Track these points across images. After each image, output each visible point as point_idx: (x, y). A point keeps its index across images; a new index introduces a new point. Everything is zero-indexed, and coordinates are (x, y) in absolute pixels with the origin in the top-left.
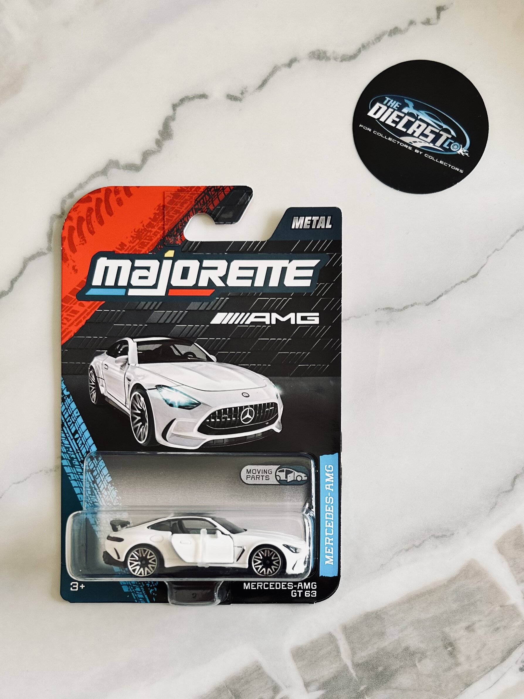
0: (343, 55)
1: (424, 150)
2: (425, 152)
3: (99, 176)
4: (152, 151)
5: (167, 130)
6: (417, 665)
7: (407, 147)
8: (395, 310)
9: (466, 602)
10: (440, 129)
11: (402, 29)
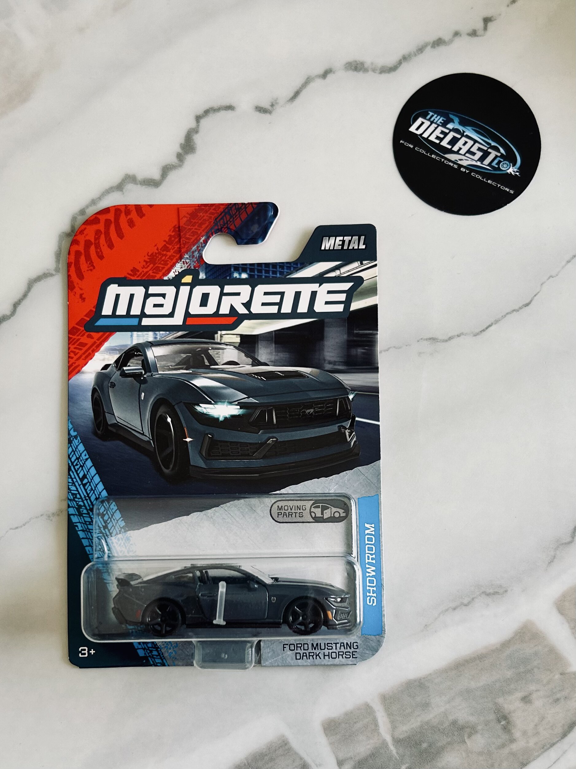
0: (382, 67)
1: (471, 168)
2: (472, 171)
3: (114, 191)
4: (173, 165)
5: (190, 144)
6: (466, 741)
7: (452, 164)
8: (439, 341)
9: (522, 670)
10: (488, 146)
11: (447, 42)
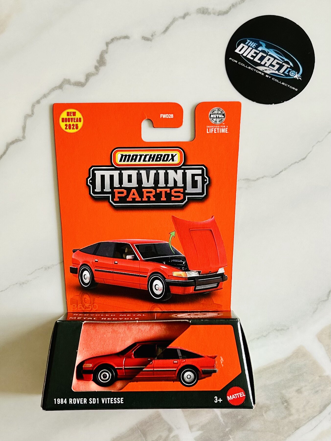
0: (220, 11)
1: (272, 75)
2: (272, 77)
3: (57, 89)
4: (92, 73)
5: (102, 60)
6: (264, 415)
7: (260, 73)
8: (251, 180)
9: (297, 374)
10: (283, 61)
